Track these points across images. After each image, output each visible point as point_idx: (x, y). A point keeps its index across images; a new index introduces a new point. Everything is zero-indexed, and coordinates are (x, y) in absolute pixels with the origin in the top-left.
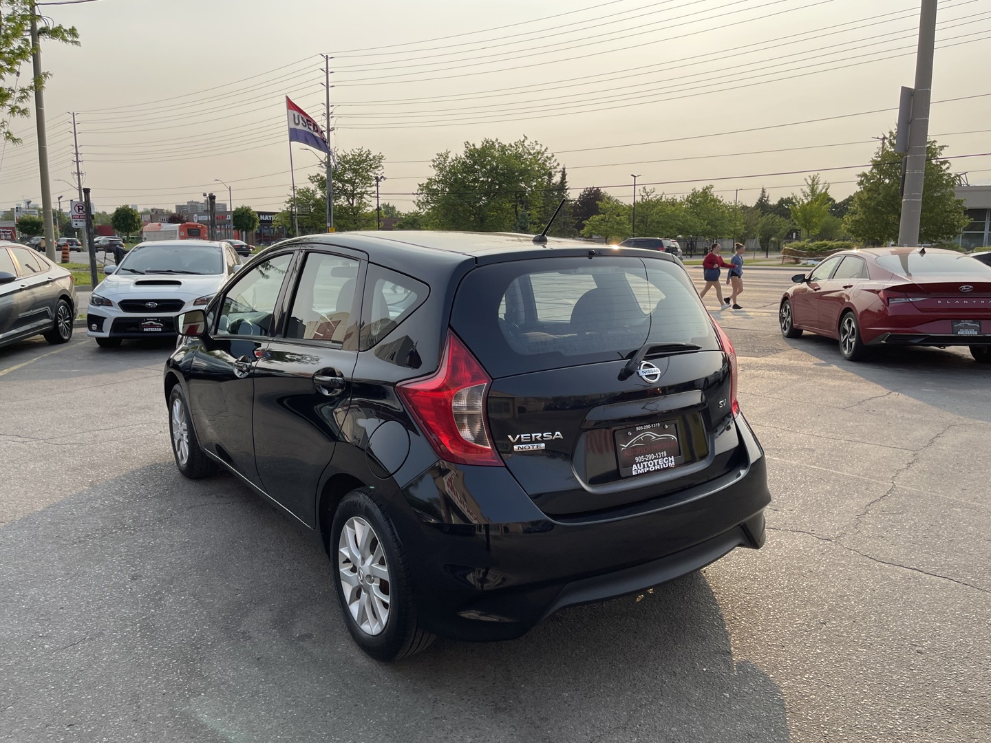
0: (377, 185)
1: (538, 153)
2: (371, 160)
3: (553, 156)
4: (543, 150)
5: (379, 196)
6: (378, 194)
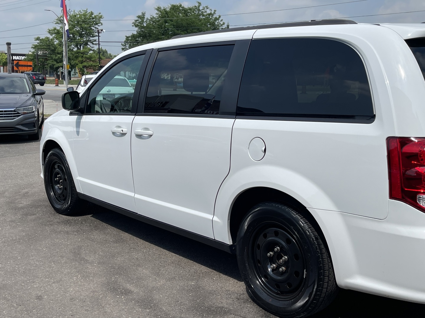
0: (99, 36)
1: (209, 14)
2: (93, 19)
3: (220, 17)
4: (213, 12)
5: (100, 43)
6: (99, 42)
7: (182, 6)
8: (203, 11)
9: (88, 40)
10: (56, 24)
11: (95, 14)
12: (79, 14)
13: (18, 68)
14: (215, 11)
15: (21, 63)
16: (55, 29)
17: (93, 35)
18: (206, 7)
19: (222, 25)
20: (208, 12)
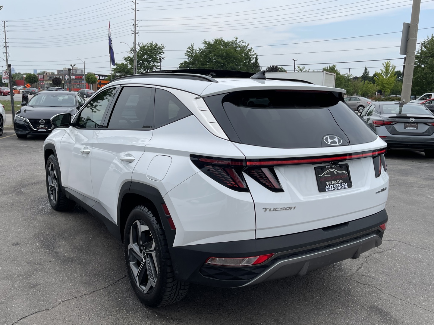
0: (160, 63)
2: (157, 49)
5: (161, 68)
7: (223, 40)
8: (240, 44)
9: (154, 66)
10: (130, 53)
11: (159, 45)
12: (147, 46)
13: (100, 86)
14: (248, 44)
15: (102, 82)
16: (129, 57)
17: (157, 62)
18: (242, 41)
19: (254, 55)
20: (244, 44)
